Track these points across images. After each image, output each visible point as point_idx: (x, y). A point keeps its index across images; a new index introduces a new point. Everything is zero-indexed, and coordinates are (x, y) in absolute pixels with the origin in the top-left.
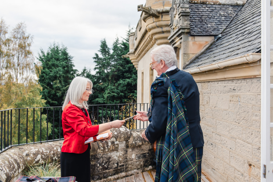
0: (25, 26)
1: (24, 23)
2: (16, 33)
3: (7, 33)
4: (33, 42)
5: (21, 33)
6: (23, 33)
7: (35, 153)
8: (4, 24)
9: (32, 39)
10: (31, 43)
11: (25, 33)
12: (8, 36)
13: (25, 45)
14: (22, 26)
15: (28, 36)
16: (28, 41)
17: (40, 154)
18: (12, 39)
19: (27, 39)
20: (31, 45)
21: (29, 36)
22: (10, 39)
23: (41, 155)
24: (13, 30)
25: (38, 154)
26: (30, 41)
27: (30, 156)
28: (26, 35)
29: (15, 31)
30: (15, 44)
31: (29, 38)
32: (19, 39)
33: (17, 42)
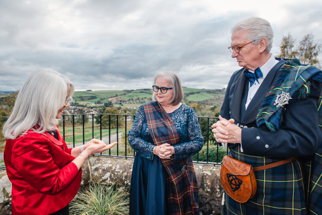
0: (312, 37)
1: (311, 35)
2: (302, 45)
3: (293, 46)
4: (320, 51)
5: (307, 44)
6: (310, 44)
7: (105, 169)
8: (291, 39)
9: (319, 48)
10: (318, 52)
11: (311, 43)
12: (293, 49)
13: (311, 55)
14: (309, 38)
15: (314, 46)
16: (315, 51)
17: (110, 171)
18: (299, 51)
19: (313, 49)
20: (318, 54)
21: (316, 46)
22: (296, 51)
23: (111, 173)
24: (300, 43)
25: (107, 172)
26: (317, 51)
27: (98, 172)
28: (313, 45)
29: (302, 43)
30: (302, 55)
31: (316, 48)
32: (306, 50)
33: (304, 54)
